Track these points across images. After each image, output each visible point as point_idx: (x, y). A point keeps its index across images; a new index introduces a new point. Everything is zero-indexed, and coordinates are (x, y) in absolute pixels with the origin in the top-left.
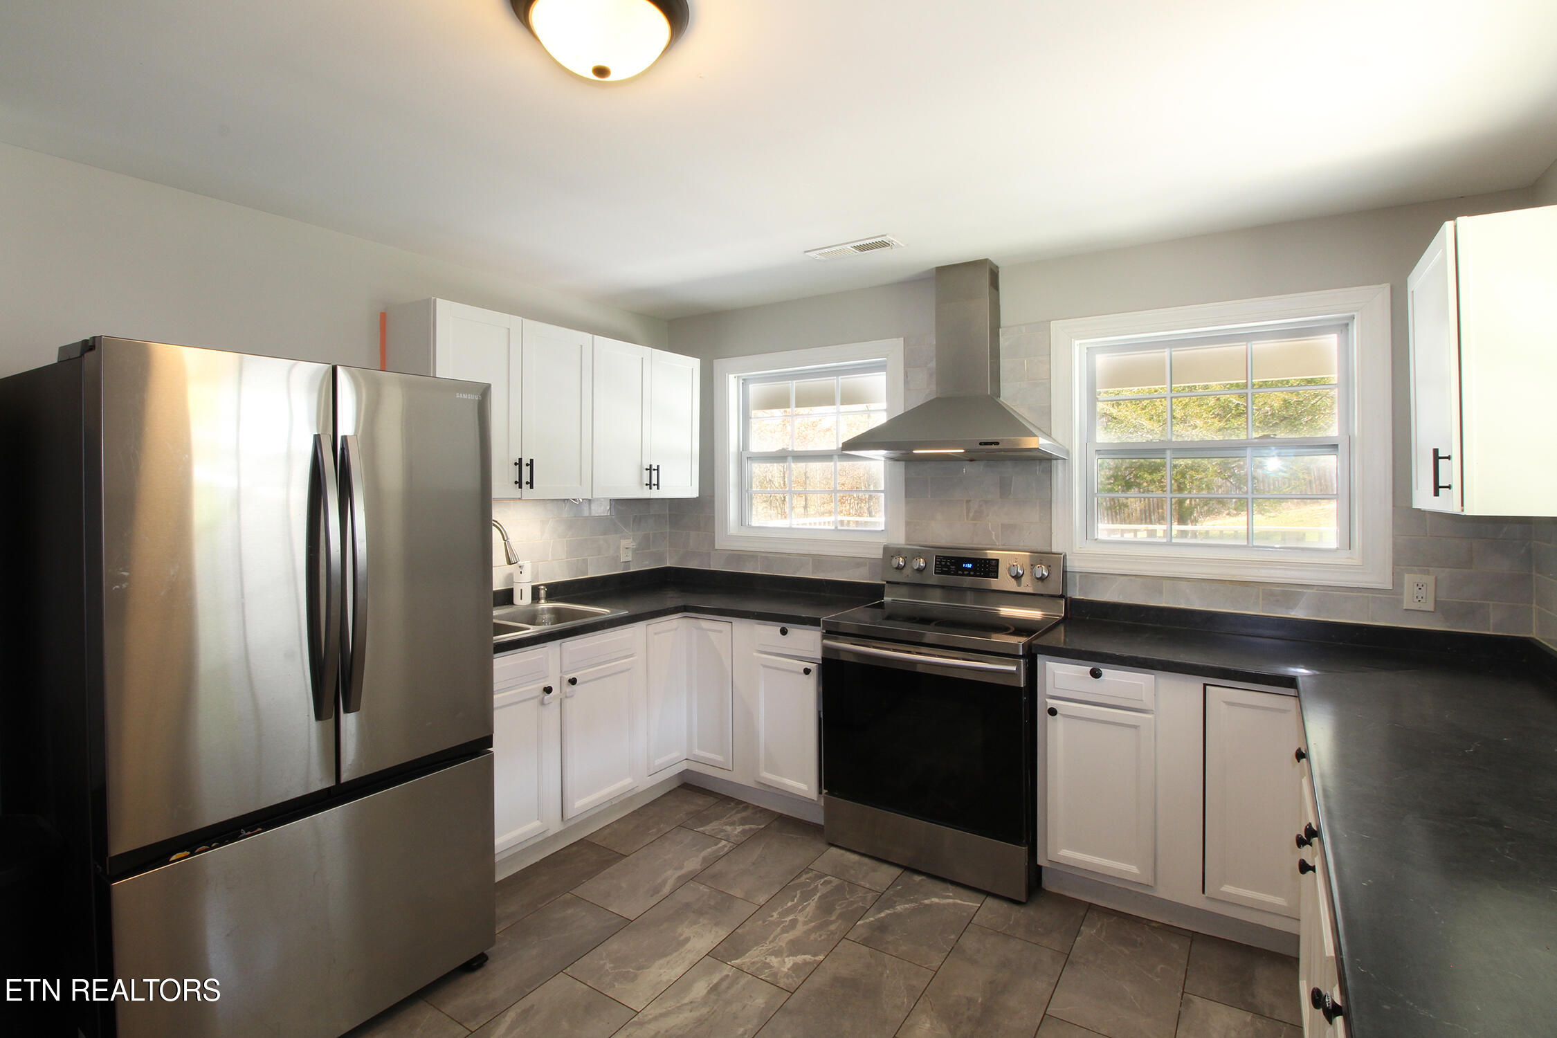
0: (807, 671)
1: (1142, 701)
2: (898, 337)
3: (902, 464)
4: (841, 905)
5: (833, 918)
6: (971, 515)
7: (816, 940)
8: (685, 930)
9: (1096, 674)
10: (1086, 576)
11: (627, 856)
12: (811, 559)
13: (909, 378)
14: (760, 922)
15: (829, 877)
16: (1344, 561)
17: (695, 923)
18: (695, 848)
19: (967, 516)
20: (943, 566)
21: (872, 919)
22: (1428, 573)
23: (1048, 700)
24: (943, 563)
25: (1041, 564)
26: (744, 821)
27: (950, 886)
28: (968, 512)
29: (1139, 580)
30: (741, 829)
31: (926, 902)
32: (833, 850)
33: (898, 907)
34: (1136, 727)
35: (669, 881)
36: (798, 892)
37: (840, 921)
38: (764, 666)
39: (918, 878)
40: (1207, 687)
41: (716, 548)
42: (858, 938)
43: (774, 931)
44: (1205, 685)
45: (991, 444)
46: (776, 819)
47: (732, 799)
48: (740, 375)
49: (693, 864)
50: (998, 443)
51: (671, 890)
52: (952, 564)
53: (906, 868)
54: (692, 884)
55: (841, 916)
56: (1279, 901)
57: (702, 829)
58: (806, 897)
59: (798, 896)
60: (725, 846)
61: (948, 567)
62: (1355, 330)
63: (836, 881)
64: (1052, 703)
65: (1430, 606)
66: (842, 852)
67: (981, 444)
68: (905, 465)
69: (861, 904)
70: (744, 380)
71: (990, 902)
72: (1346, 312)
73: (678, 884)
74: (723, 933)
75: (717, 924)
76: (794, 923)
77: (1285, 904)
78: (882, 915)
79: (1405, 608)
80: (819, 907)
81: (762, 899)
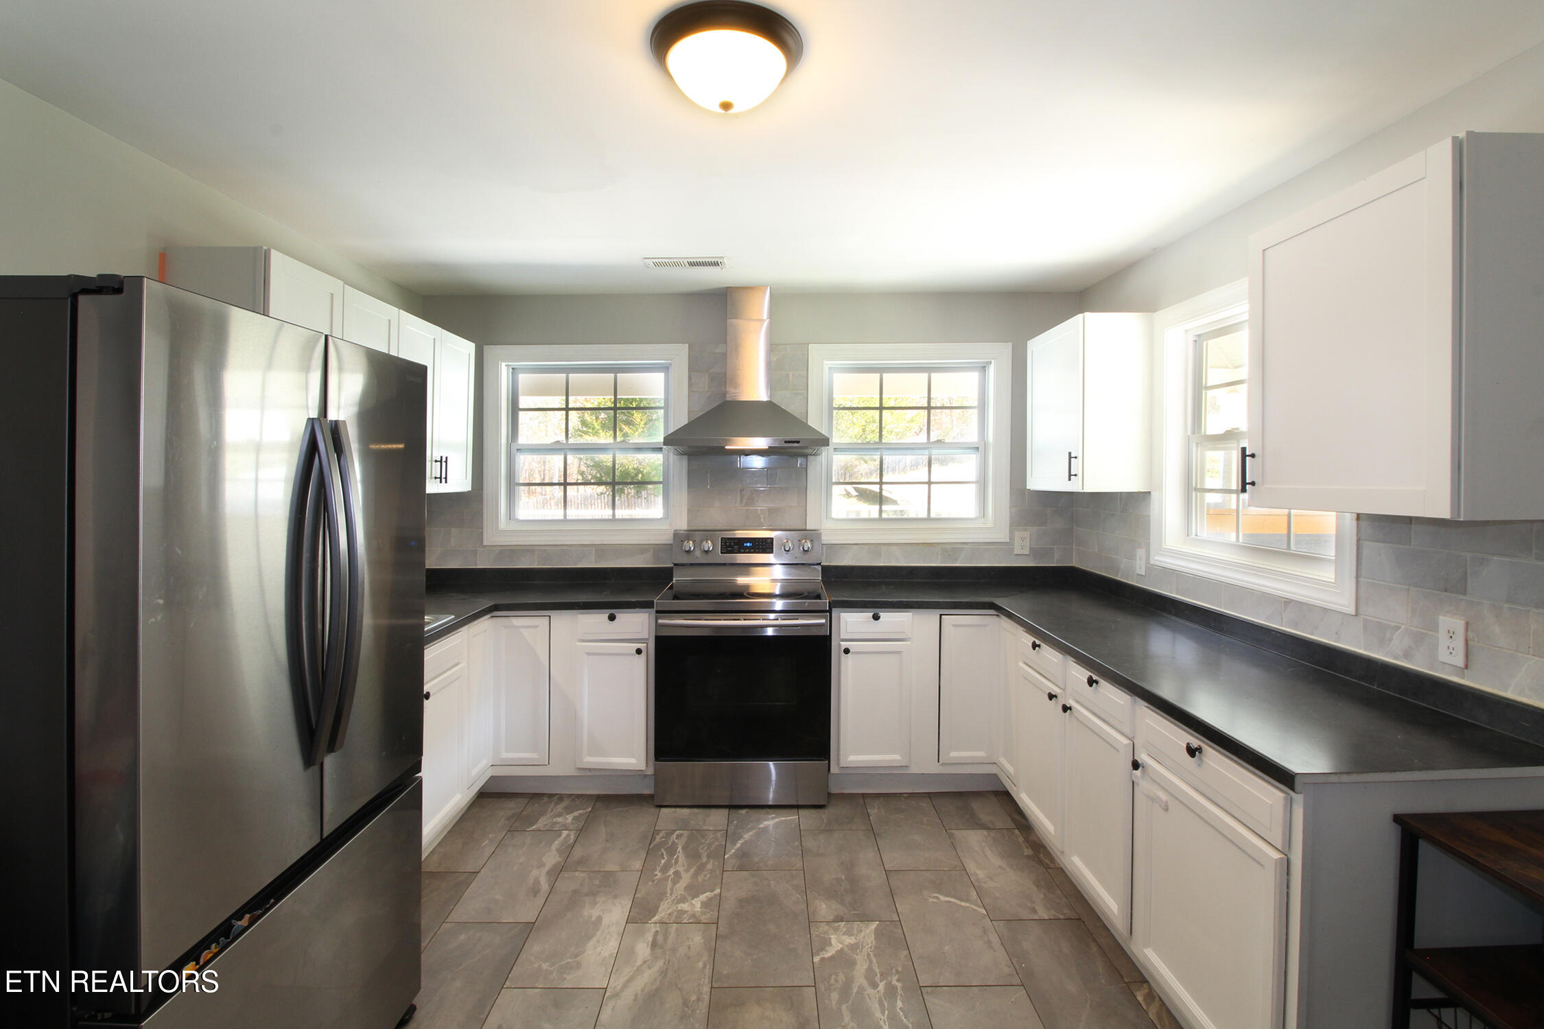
0: (639, 651)
1: (904, 632)
2: (683, 343)
3: (685, 457)
4: (702, 849)
5: (704, 860)
6: (744, 502)
7: (704, 880)
8: (591, 912)
9: (876, 617)
10: (831, 546)
11: (478, 872)
12: (594, 549)
13: (692, 381)
14: (650, 883)
15: (678, 832)
16: (981, 526)
17: (595, 903)
18: (541, 846)
19: (741, 501)
20: (728, 547)
21: (733, 851)
22: (1026, 530)
23: (841, 643)
24: (728, 544)
25: (806, 539)
26: (569, 810)
27: (769, 810)
28: (742, 497)
29: (866, 547)
30: (571, 818)
31: (761, 826)
32: (664, 810)
33: (745, 836)
34: (899, 653)
35: (541, 879)
36: (663, 850)
37: (712, 861)
38: (588, 654)
39: (743, 811)
40: (943, 616)
41: (485, 543)
42: (734, 866)
43: (666, 886)
44: (941, 615)
45: (794, 442)
46: (597, 801)
47: (543, 795)
48: (509, 364)
49: (552, 858)
50: (799, 442)
51: (549, 886)
52: (735, 544)
53: (731, 807)
54: (565, 874)
55: (709, 856)
56: (981, 754)
57: (534, 827)
58: (672, 851)
59: (665, 853)
60: (568, 835)
61: (732, 547)
62: (991, 371)
63: (686, 833)
64: (844, 645)
65: (1027, 552)
66: (673, 809)
67: (786, 442)
68: (688, 459)
69: (717, 843)
70: (513, 369)
71: (803, 812)
72: (984, 359)
73: (552, 879)
74: (627, 903)
75: (615, 897)
76: (677, 873)
77: (984, 755)
78: (738, 845)
79: (1015, 553)
80: (687, 856)
81: (638, 865)
